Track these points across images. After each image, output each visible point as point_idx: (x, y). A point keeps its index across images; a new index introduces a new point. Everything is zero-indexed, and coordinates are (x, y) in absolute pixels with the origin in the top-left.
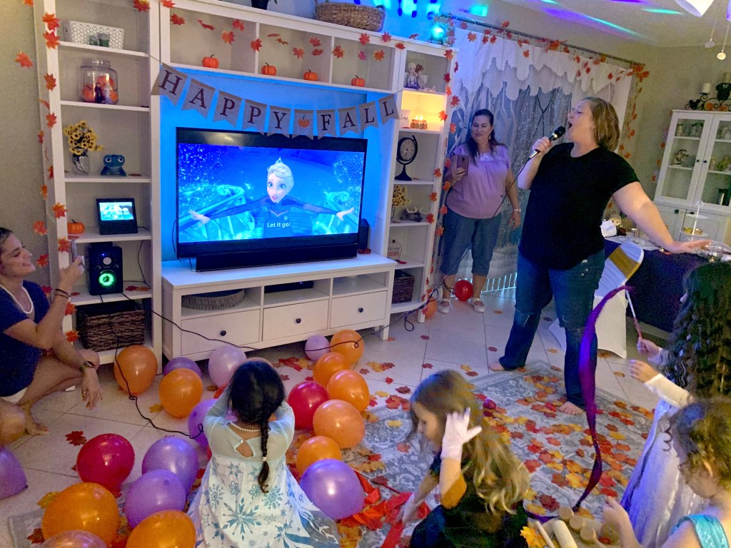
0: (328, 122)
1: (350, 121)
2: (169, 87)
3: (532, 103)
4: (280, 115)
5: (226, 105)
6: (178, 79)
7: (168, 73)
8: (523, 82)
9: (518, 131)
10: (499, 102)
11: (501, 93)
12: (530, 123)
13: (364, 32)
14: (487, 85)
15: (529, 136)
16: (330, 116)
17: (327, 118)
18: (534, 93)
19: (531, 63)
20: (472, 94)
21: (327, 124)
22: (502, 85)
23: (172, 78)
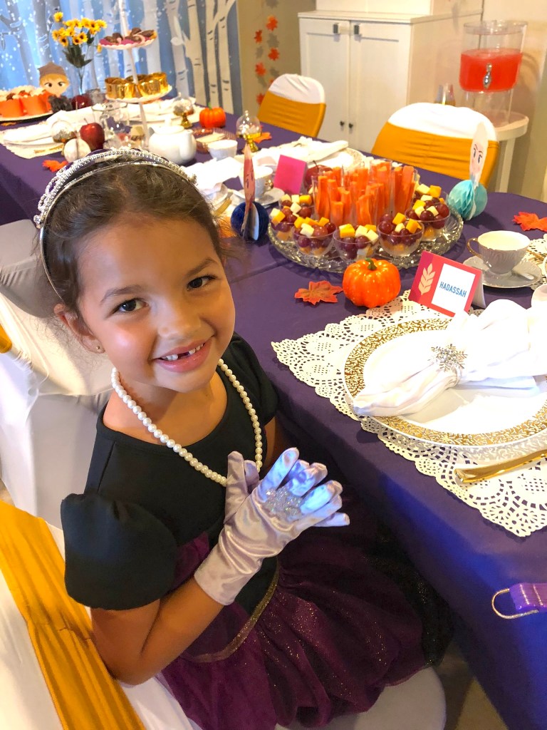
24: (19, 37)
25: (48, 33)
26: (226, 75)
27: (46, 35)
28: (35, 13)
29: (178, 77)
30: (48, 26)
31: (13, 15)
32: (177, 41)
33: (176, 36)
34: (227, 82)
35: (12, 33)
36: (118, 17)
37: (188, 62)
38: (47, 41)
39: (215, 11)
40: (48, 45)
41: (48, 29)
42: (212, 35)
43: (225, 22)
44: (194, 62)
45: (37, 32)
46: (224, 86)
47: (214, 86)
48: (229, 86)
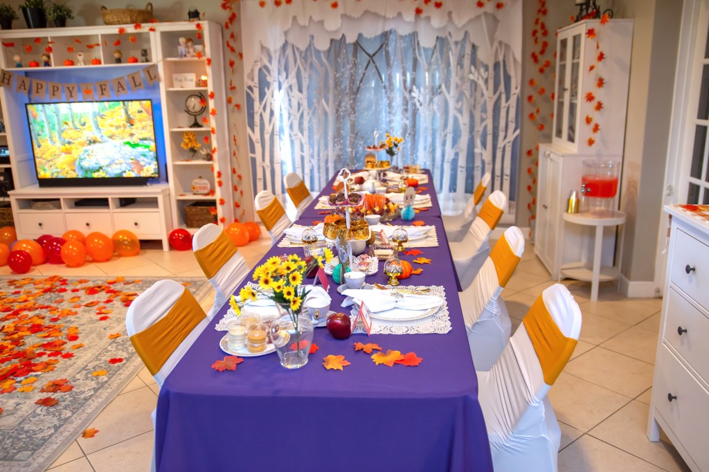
0: (105, 89)
1: (122, 86)
2: (6, 81)
3: (351, 49)
4: (71, 89)
5: (38, 86)
6: (10, 76)
7: (4, 74)
8: (336, 32)
9: (335, 78)
10: (309, 53)
11: (310, 46)
12: (351, 69)
13: (120, 26)
14: (291, 41)
15: (352, 81)
16: (105, 85)
17: (103, 87)
18: (351, 39)
19: (343, 12)
20: (275, 51)
21: (104, 91)
22: (309, 39)
23: (7, 76)
26: (507, 171)
29: (475, 169)
32: (478, 150)
33: (478, 147)
34: (507, 175)
36: (446, 136)
37: (483, 162)
39: (505, 137)
42: (501, 150)
43: (511, 144)
44: (486, 162)
46: (505, 177)
47: (498, 176)
48: (508, 178)
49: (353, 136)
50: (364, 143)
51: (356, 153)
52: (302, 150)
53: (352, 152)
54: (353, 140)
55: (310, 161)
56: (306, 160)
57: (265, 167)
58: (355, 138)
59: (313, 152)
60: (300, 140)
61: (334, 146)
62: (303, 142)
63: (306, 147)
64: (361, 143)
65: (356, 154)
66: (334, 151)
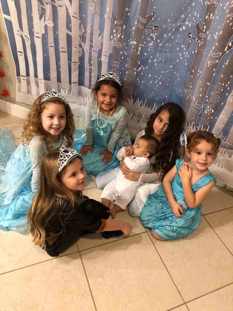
24: (200, 45)
25: (224, 52)
27: (221, 53)
28: (221, 33)
30: (227, 47)
31: (205, 27)
35: (197, 41)
38: (219, 59)
40: (218, 61)
41: (225, 50)
45: (214, 48)
49: (144, 21)
50: (158, 37)
51: (144, 50)
52: (69, 28)
53: (137, 46)
54: (141, 27)
55: (80, 46)
56: (75, 43)
57: (25, 38)
58: (145, 25)
59: (85, 32)
60: (67, 9)
61: (112, 33)
62: (71, 14)
63: (75, 23)
64: (154, 36)
65: (142, 52)
66: (111, 40)
